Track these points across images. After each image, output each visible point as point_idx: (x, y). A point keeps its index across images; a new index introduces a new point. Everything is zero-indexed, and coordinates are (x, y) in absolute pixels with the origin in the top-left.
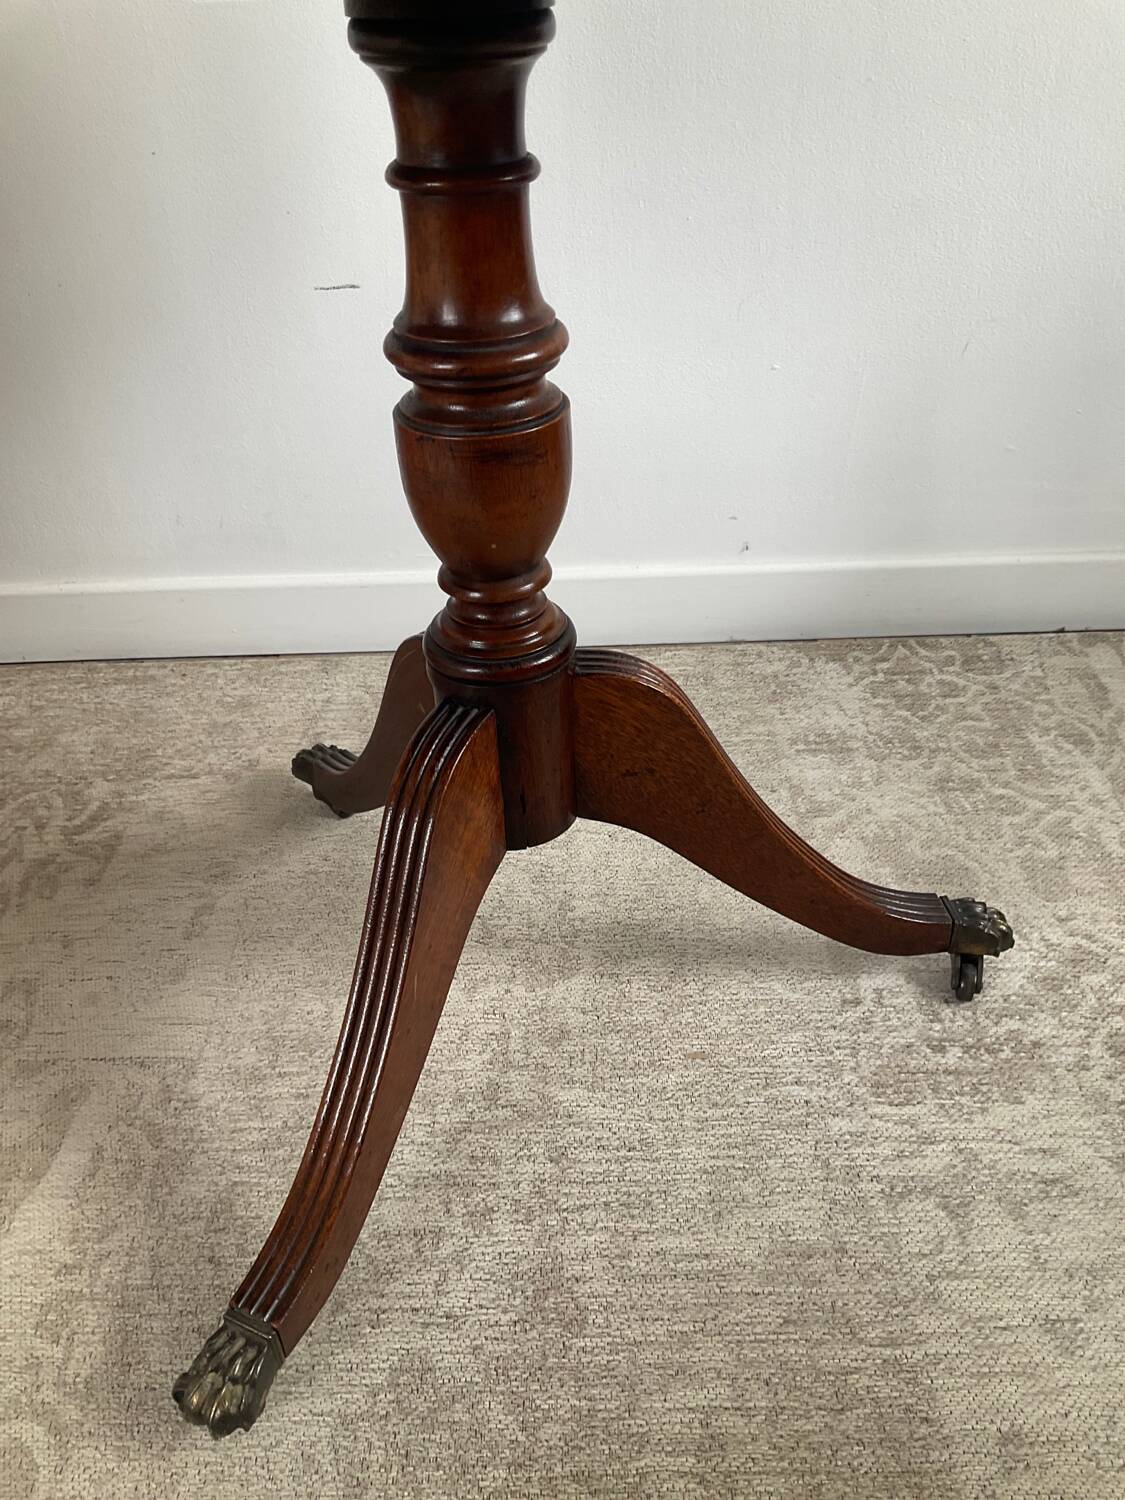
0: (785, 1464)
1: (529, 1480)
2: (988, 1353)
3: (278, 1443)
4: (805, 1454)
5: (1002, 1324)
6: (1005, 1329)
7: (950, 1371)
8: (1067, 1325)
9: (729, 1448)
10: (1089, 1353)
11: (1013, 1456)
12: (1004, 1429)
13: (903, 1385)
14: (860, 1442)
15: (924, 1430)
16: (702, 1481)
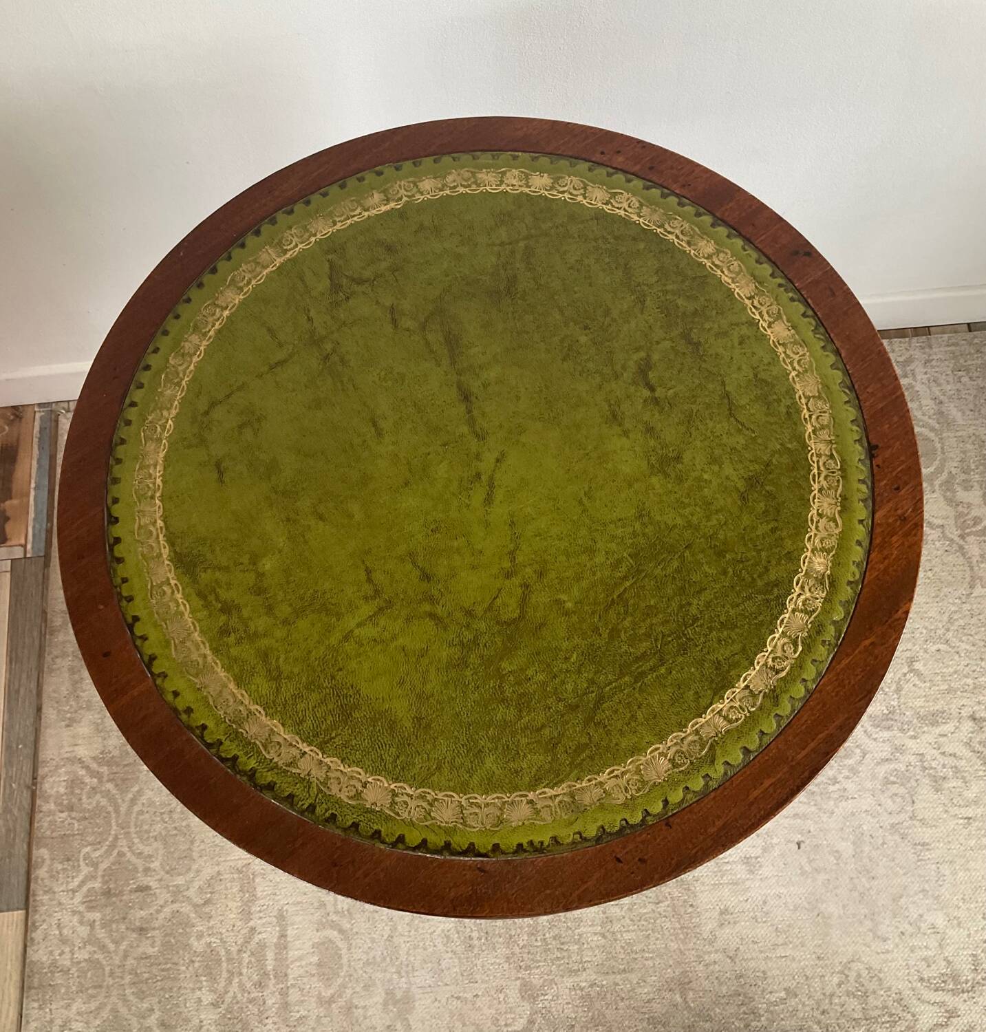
0: (636, 927)
1: (536, 940)
2: (719, 874)
3: (434, 932)
4: (644, 923)
5: (726, 861)
6: (728, 863)
7: (703, 884)
8: (754, 860)
9: (614, 922)
10: (760, 872)
11: (724, 919)
12: (722, 907)
13: (683, 891)
14: (665, 916)
15: (690, 910)
16: (604, 936)
